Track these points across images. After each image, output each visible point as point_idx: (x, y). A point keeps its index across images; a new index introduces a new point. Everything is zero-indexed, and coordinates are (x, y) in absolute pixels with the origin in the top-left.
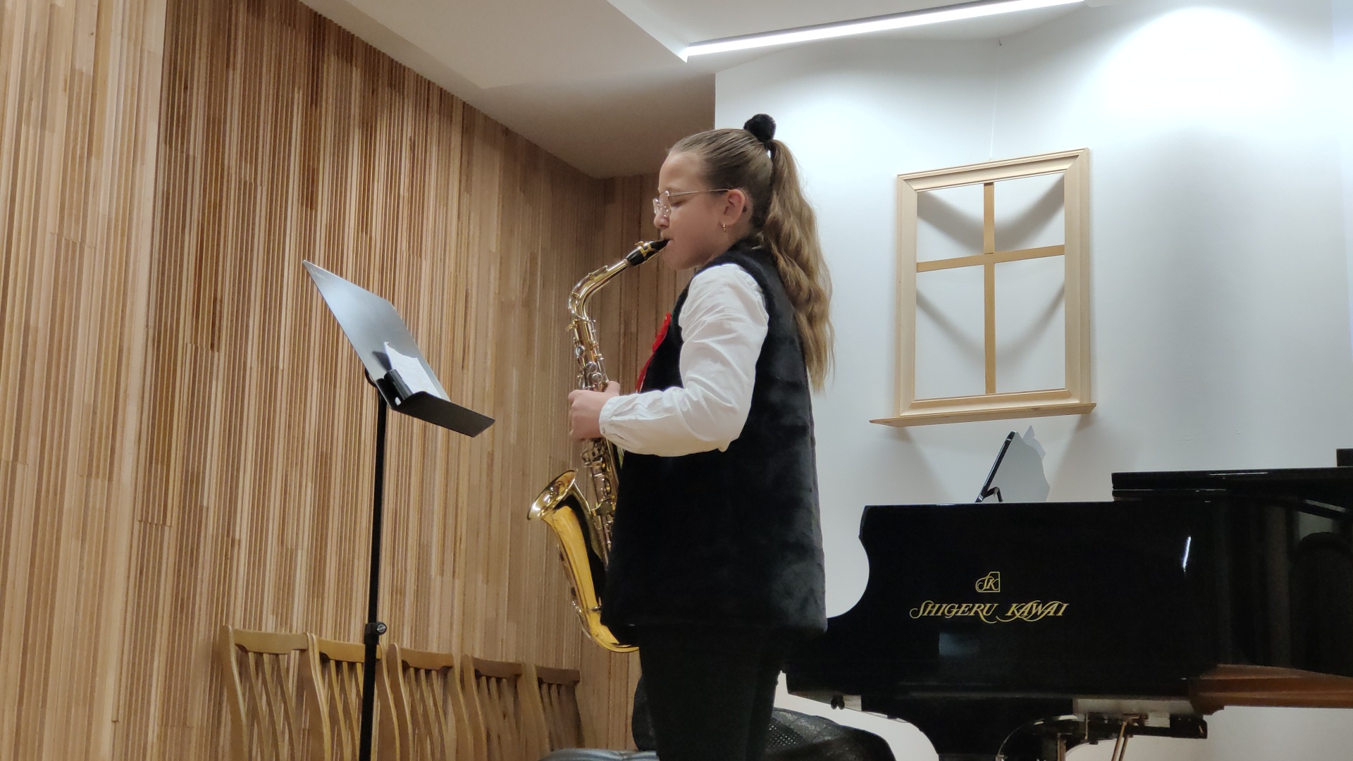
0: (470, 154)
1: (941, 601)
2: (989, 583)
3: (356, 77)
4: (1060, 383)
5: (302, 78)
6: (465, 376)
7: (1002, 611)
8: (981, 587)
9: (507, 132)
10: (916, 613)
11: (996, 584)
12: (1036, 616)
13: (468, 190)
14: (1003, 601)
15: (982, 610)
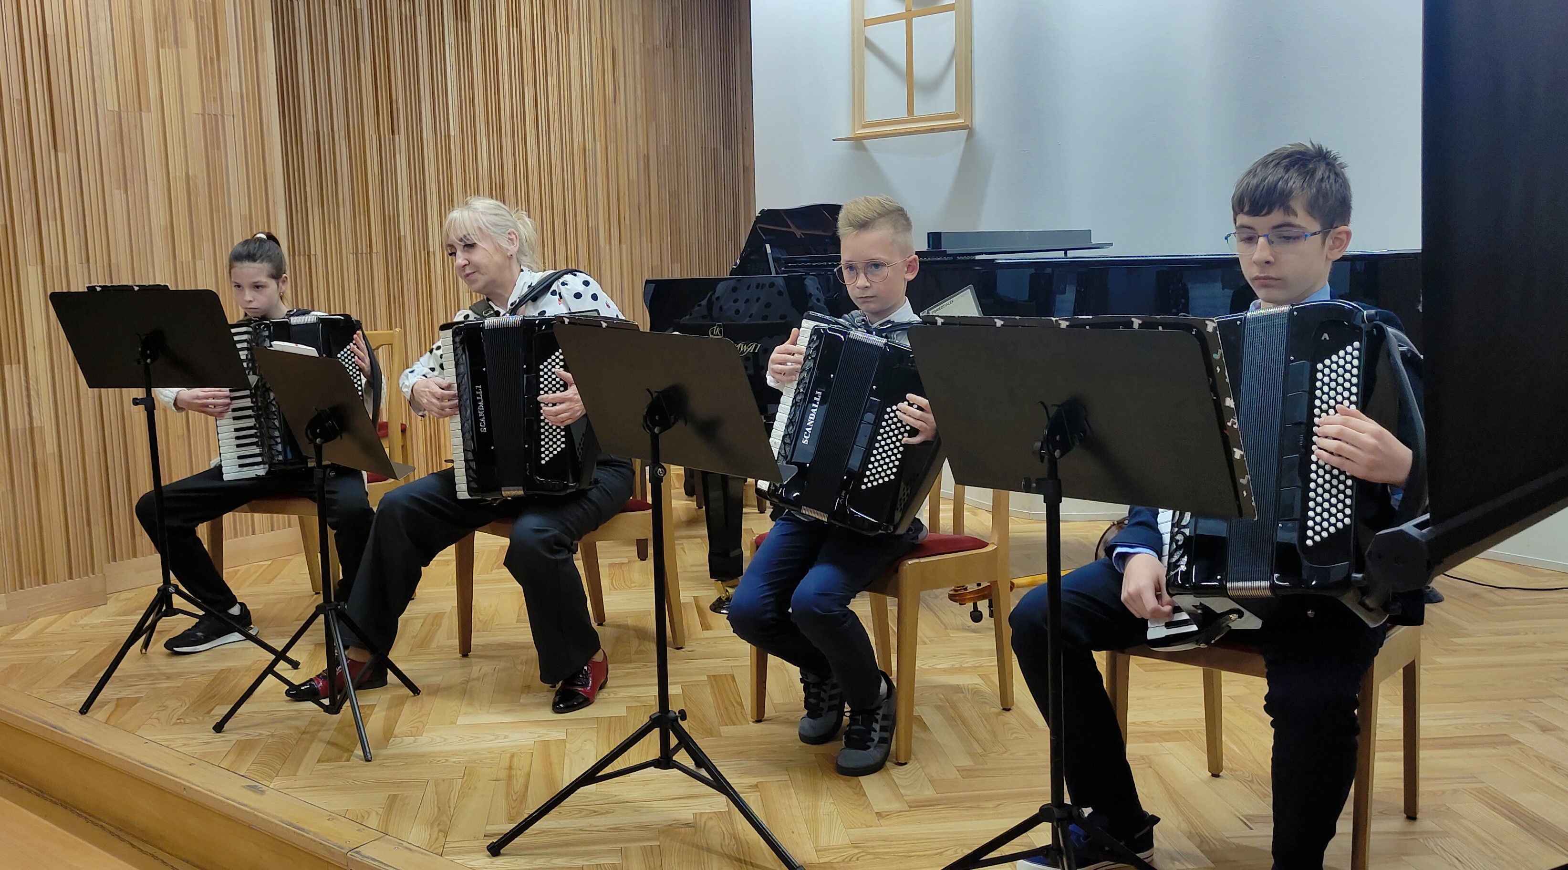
2: (715, 331)
4: (951, 108)
8: (712, 333)
11: (720, 331)
12: (743, 352)
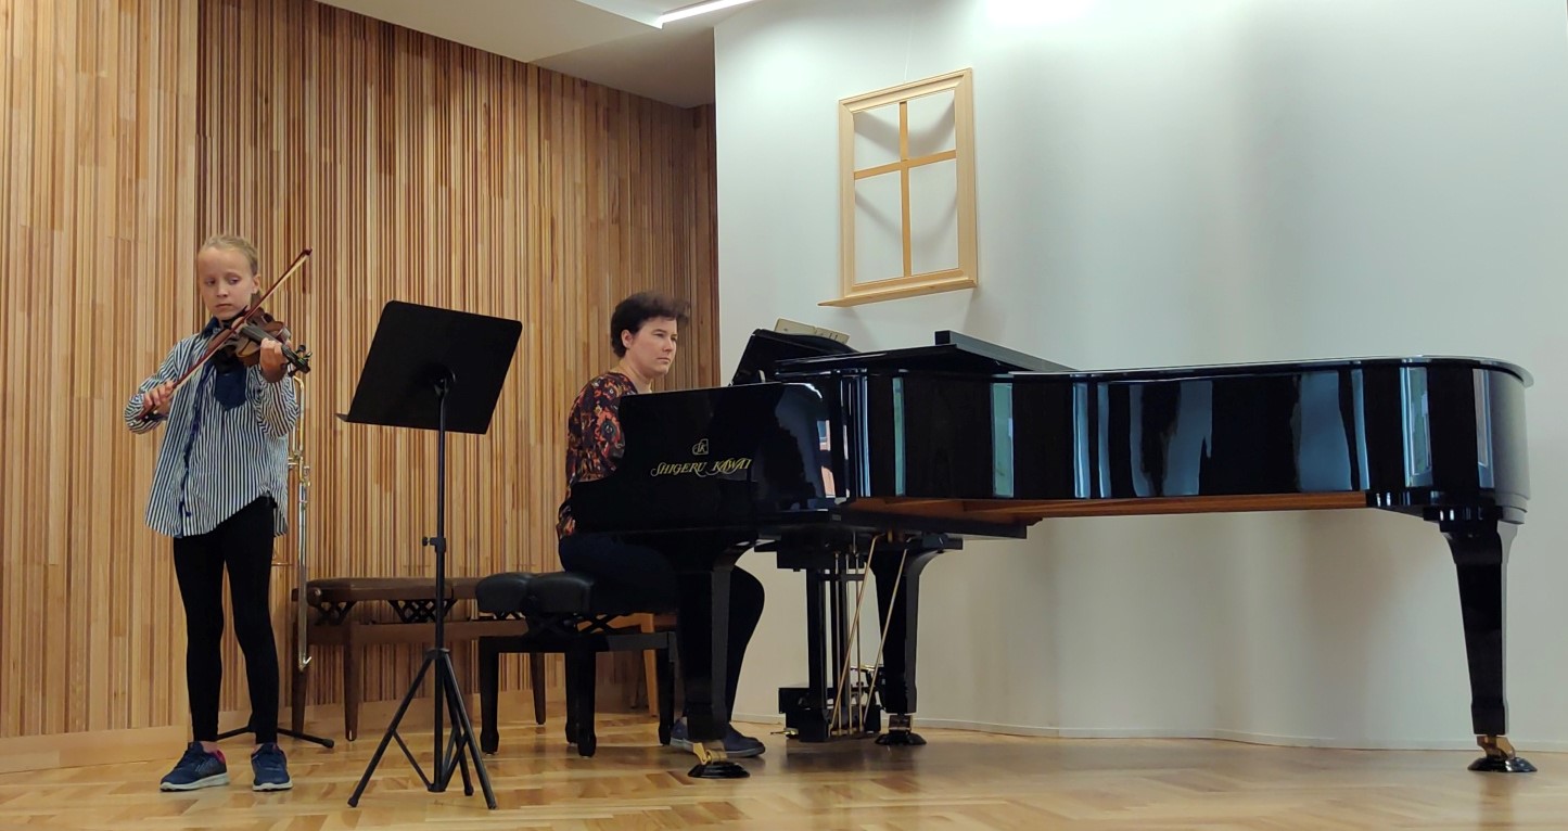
0: (548, 105)
1: (670, 463)
2: (700, 448)
3: (427, 66)
4: (954, 265)
5: (373, 76)
6: (556, 286)
7: (709, 468)
8: (696, 451)
9: (585, 84)
10: (655, 472)
11: (705, 448)
12: (731, 469)
13: (549, 137)
14: (709, 459)
15: (697, 468)
